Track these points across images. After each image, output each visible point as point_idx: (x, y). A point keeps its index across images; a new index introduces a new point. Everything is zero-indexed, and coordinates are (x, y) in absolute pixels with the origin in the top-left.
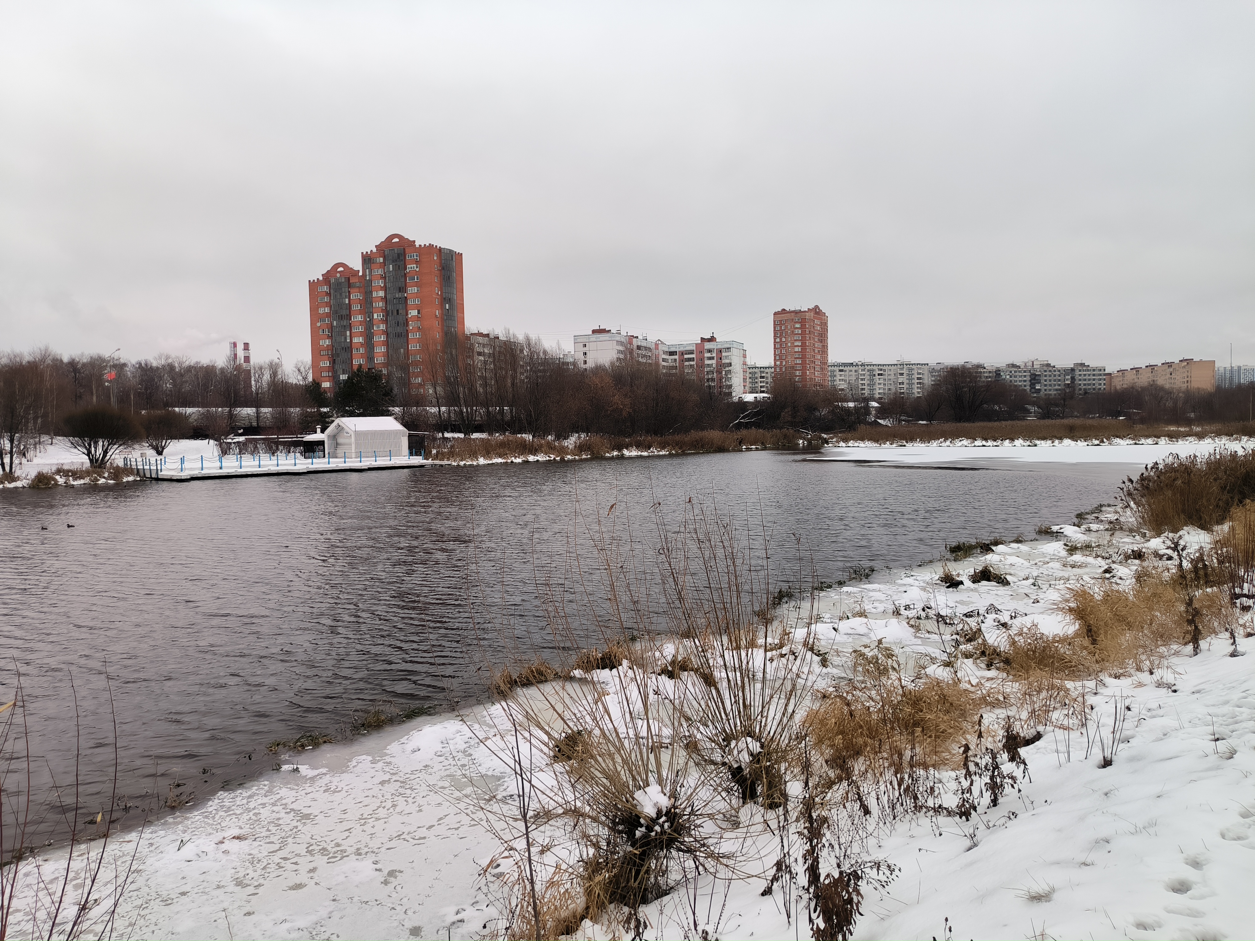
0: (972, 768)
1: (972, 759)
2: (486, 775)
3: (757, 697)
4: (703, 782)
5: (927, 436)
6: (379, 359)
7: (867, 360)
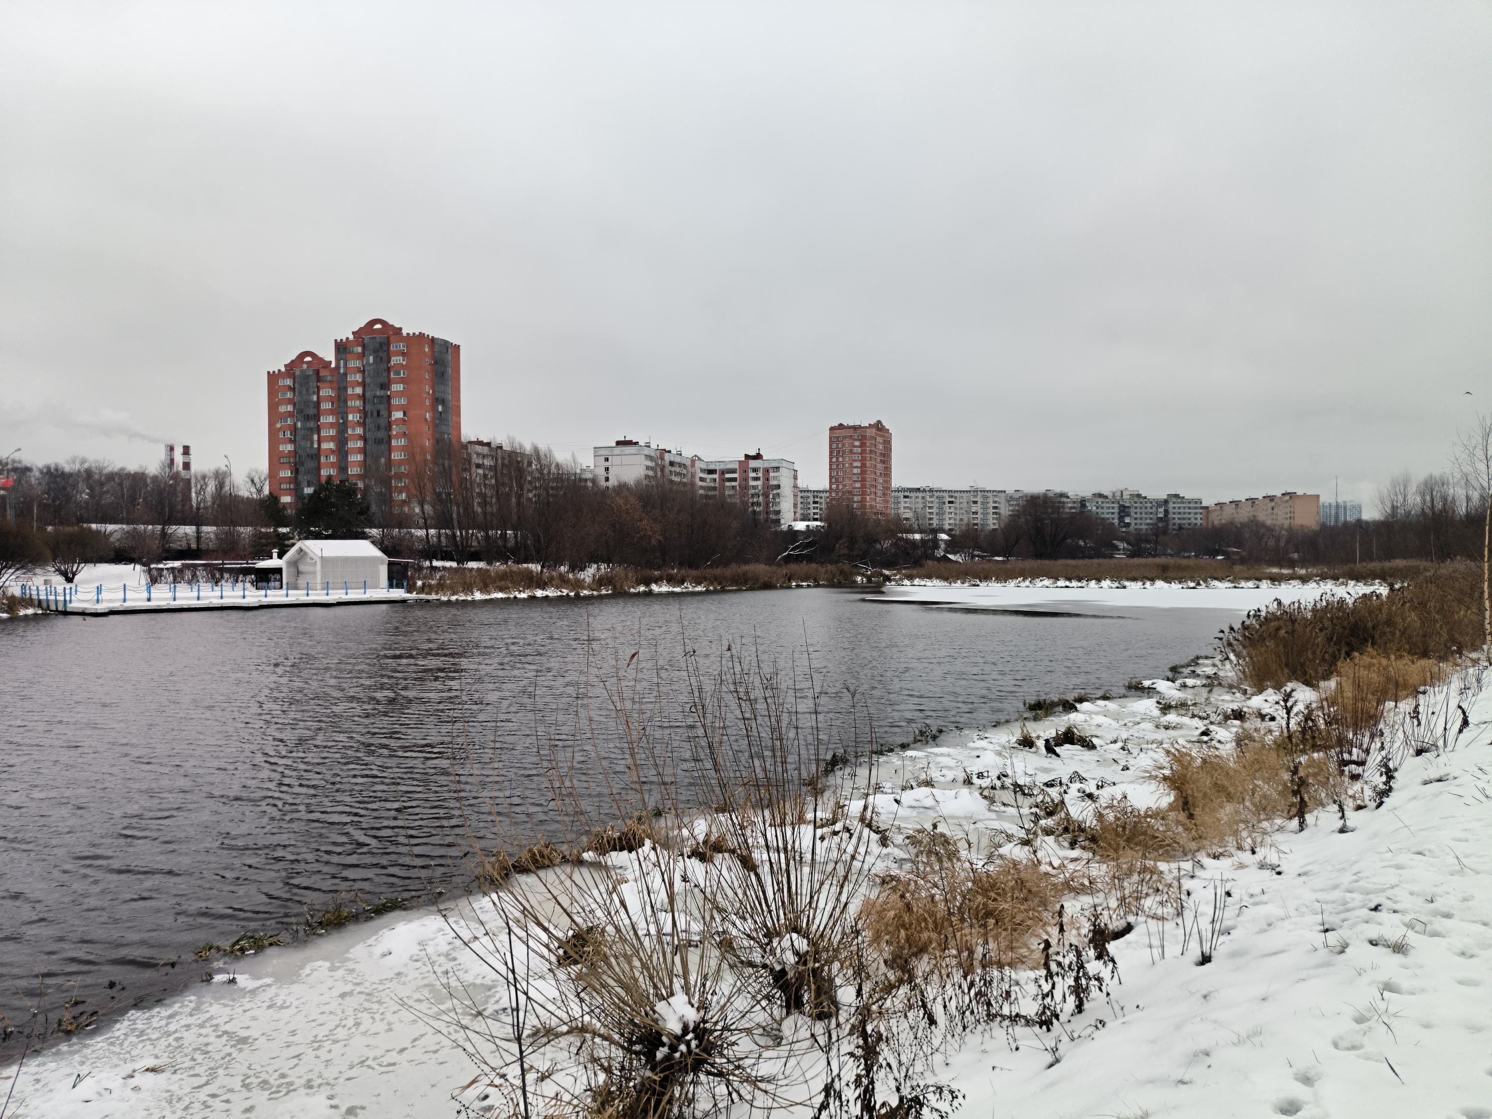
0: (1054, 967)
1: (1054, 957)
2: (474, 985)
3: (805, 883)
4: (739, 989)
5: (1003, 576)
6: (353, 471)
7: (936, 485)
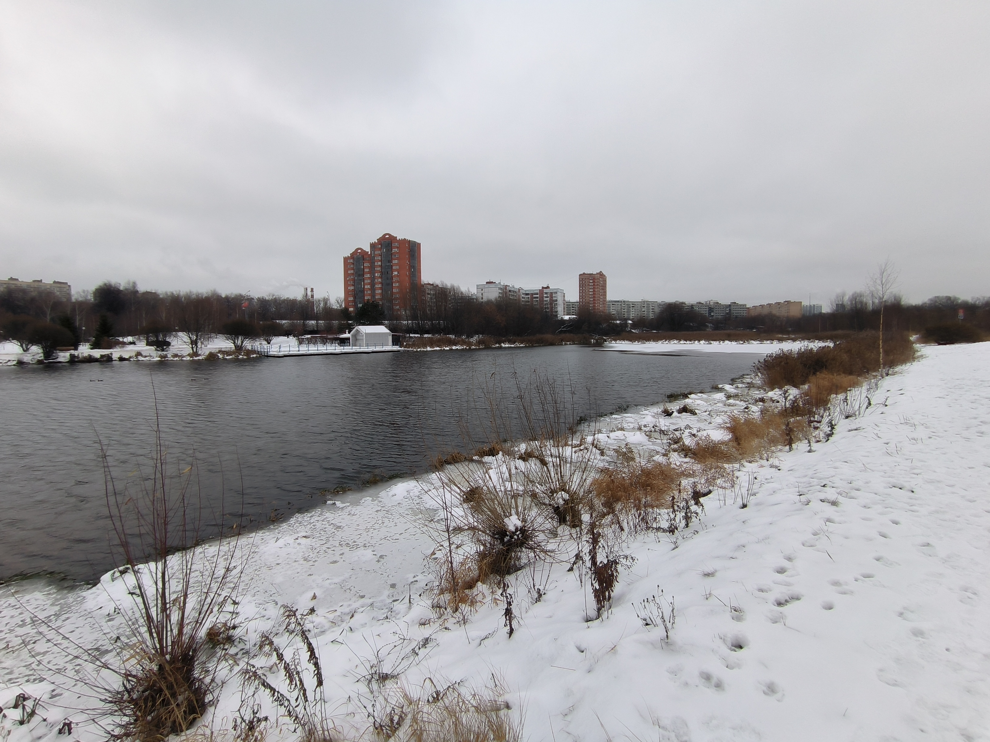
0: (676, 508)
1: (676, 503)
2: (429, 509)
3: (568, 471)
4: (539, 514)
5: (656, 339)
6: (377, 297)
7: (626, 299)
